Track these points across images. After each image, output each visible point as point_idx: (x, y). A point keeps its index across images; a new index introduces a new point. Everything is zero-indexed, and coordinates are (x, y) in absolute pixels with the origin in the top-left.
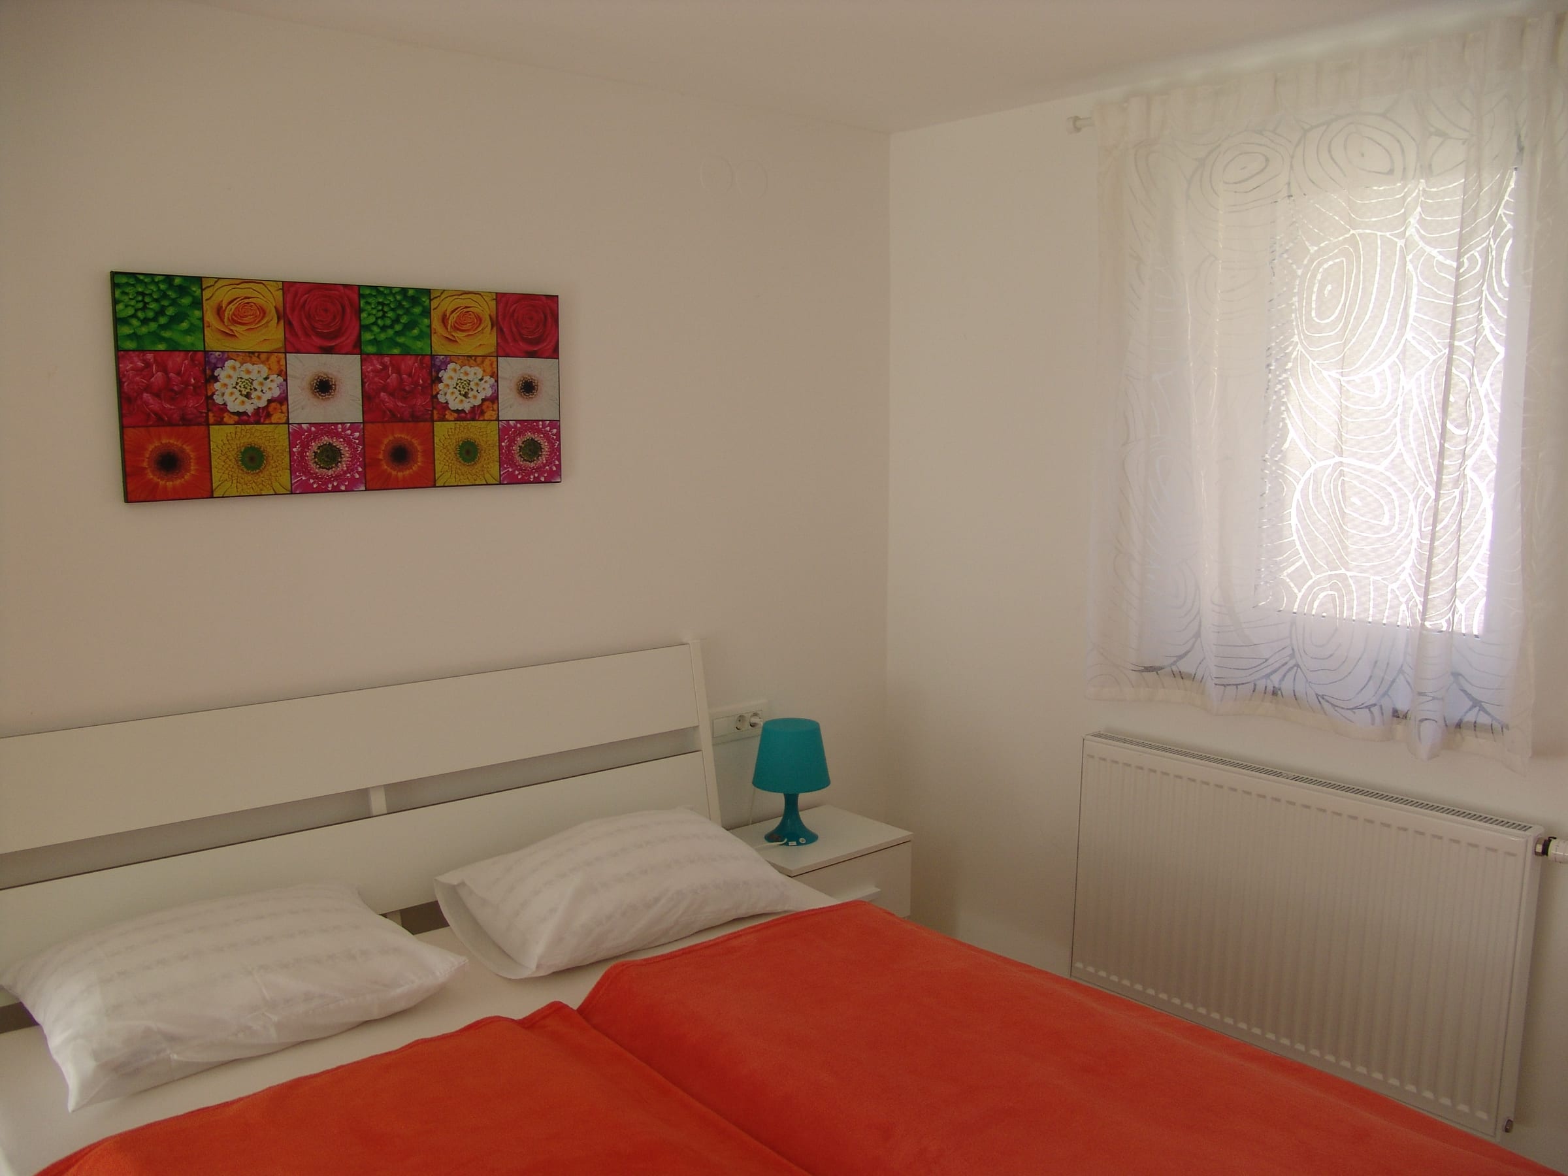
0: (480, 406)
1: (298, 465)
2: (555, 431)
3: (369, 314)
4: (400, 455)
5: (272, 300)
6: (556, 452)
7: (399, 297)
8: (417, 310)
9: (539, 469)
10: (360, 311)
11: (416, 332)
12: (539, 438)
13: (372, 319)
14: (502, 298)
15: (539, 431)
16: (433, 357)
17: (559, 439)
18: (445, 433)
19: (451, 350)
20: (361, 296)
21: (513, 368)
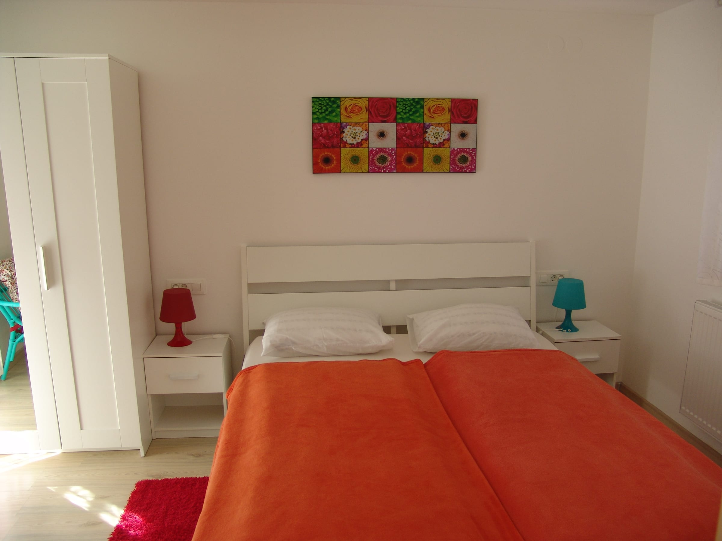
0: (443, 142)
1: (371, 163)
2: (474, 152)
3: (400, 108)
4: (410, 160)
5: (364, 104)
6: (474, 161)
7: (412, 102)
8: (419, 106)
9: (467, 167)
10: (397, 107)
11: (418, 114)
12: (467, 155)
13: (401, 110)
14: (454, 101)
15: (467, 152)
16: (424, 124)
17: (476, 155)
18: (428, 152)
19: (432, 121)
20: (398, 102)
21: (457, 128)
